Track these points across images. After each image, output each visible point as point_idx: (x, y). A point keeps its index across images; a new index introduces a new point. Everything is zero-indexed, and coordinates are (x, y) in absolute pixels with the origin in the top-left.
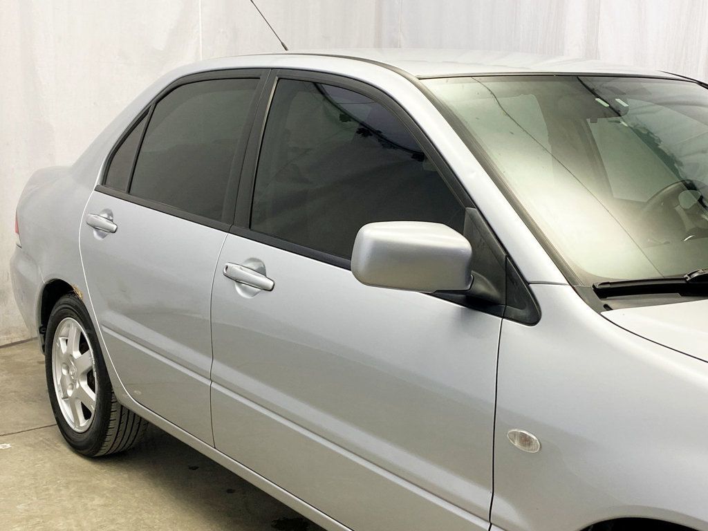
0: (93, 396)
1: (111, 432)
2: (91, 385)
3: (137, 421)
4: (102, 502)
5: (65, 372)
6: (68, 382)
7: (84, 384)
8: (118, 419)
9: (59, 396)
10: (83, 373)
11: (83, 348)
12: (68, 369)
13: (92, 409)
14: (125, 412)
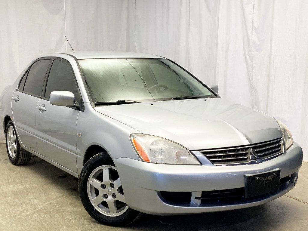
0: (16, 147)
1: (21, 156)
2: (15, 144)
3: (28, 153)
4: (16, 173)
5: (10, 142)
6: (11, 144)
7: (14, 144)
8: (22, 153)
9: (9, 149)
10: (14, 141)
11: (14, 134)
12: (11, 141)
13: (16, 150)
14: (24, 151)
